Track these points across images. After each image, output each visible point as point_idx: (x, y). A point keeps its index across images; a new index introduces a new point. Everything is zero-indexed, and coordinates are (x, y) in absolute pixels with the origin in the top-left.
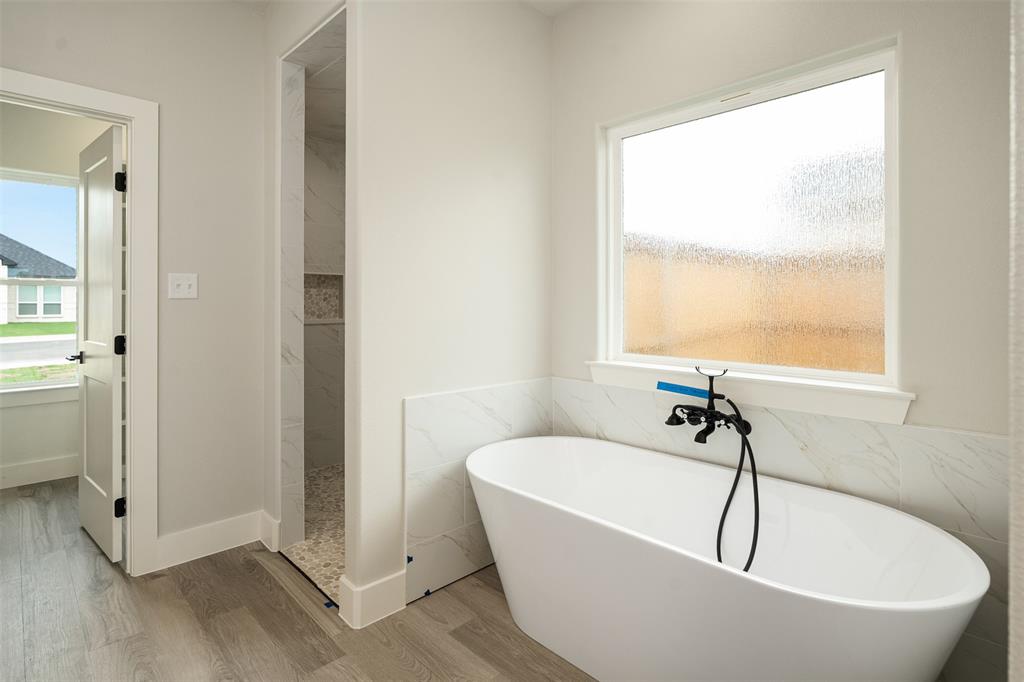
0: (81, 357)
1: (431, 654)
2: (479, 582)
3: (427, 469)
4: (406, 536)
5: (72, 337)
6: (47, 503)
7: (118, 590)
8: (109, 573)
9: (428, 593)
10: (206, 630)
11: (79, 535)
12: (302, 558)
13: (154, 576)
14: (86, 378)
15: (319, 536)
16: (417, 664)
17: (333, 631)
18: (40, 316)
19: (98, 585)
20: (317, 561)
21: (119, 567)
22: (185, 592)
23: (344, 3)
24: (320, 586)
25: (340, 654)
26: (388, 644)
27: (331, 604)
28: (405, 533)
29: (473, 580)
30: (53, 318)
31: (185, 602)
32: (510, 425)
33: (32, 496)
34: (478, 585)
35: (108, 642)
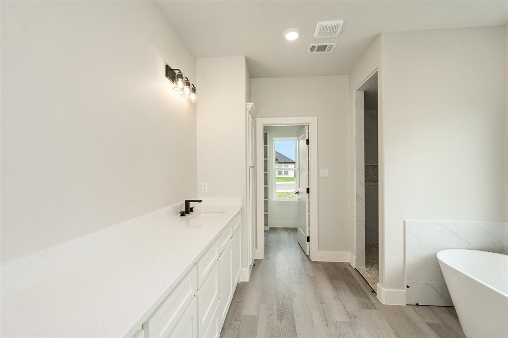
0: (298, 193)
1: (415, 326)
2: (447, 311)
3: (417, 252)
4: (406, 277)
5: (294, 183)
6: (290, 234)
7: (308, 263)
8: (306, 258)
9: (417, 305)
10: (332, 283)
11: (298, 245)
12: (364, 273)
13: (317, 262)
14: (299, 199)
15: (371, 268)
16: (408, 326)
17: (374, 301)
18: (283, 176)
19: (303, 259)
20: (370, 276)
21: (308, 257)
22: (326, 270)
23: (377, 69)
24: (370, 285)
25: (376, 309)
26: (396, 314)
27: (373, 292)
28: (406, 275)
29: (444, 309)
30: (286, 176)
31: (325, 273)
32: (470, 243)
33: (286, 231)
34: (446, 312)
35: (306, 275)
